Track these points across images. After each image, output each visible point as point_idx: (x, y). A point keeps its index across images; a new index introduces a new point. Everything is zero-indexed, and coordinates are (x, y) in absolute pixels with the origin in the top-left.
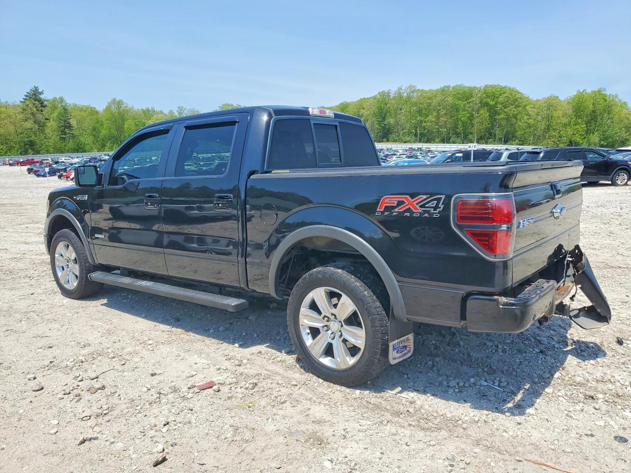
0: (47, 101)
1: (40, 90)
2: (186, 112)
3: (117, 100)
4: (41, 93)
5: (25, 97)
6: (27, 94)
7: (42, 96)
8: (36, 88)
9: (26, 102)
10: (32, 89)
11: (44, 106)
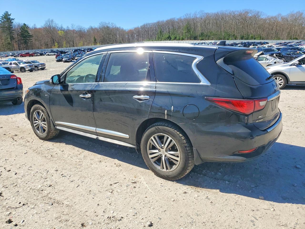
0: (13, 19)
1: (9, 13)
2: (75, 27)
3: (50, 20)
4: (10, 15)
5: (2, 18)
6: (2, 16)
7: (11, 17)
8: (7, 12)
9: (2, 20)
10: (5, 13)
11: (12, 23)
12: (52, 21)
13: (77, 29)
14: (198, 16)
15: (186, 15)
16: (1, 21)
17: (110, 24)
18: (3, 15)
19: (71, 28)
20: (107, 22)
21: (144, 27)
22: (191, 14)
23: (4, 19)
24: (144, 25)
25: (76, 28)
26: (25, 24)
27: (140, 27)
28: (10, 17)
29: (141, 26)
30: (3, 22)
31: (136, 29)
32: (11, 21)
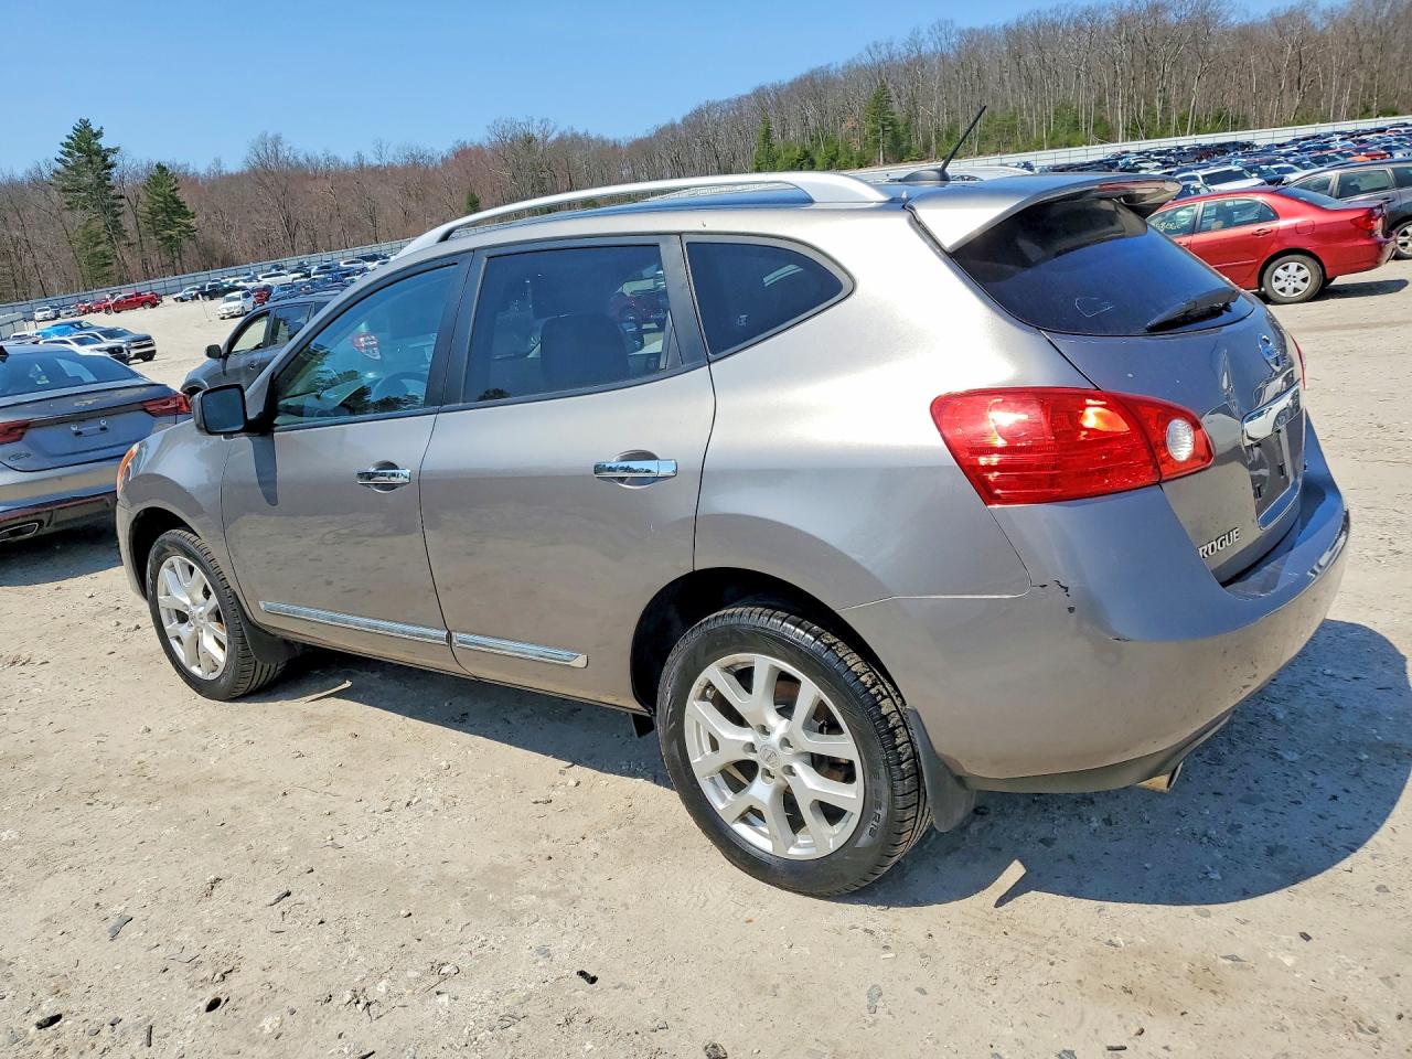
0: (114, 151)
2: (392, 151)
3: (270, 135)
4: (98, 135)
5: (65, 150)
6: (67, 140)
7: (104, 143)
8: (85, 124)
9: (69, 159)
10: (77, 127)
11: (110, 167)
12: (277, 139)
13: (400, 161)
14: (928, 47)
15: (871, 48)
16: (64, 161)
17: (536, 123)
18: (72, 138)
19: (371, 159)
20: (521, 119)
21: (696, 120)
22: (892, 44)
23: (76, 154)
24: (698, 113)
25: (393, 155)
26: (161, 168)
27: (678, 121)
28: (100, 141)
29: (684, 120)
30: (72, 168)
31: (661, 132)
32: (105, 159)
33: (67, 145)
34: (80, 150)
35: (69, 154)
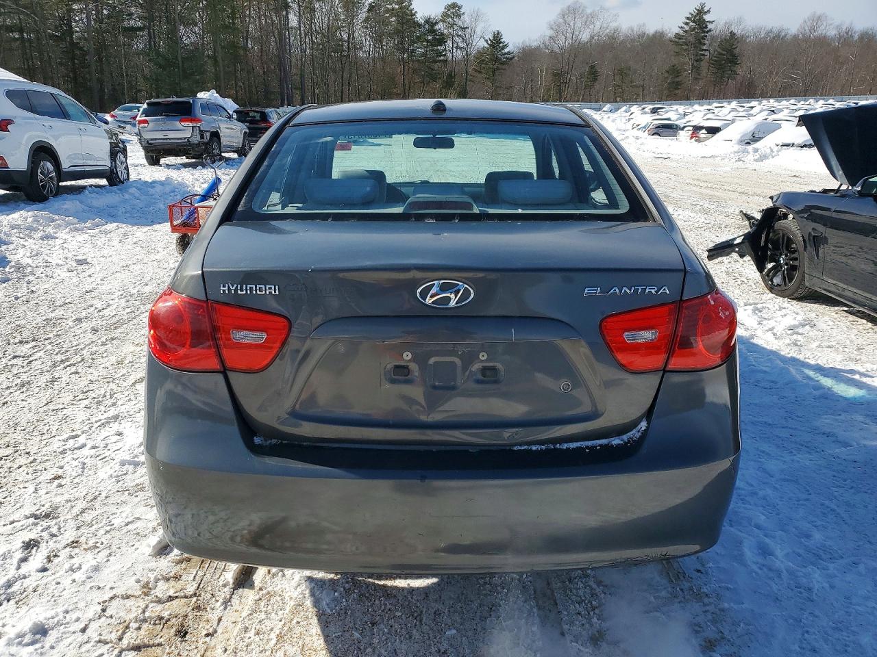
0: (711, 22)
1: (706, 9)
3: (818, 13)
4: (709, 11)
5: (686, 21)
6: (690, 16)
7: (707, 18)
8: (703, 5)
9: (685, 26)
10: (698, 8)
11: (708, 32)
12: (821, 18)
16: (681, 28)
18: (692, 14)
23: (691, 24)
26: (732, 34)
30: (686, 32)
32: (706, 27)
33: (688, 18)
34: (694, 22)
35: (687, 24)
